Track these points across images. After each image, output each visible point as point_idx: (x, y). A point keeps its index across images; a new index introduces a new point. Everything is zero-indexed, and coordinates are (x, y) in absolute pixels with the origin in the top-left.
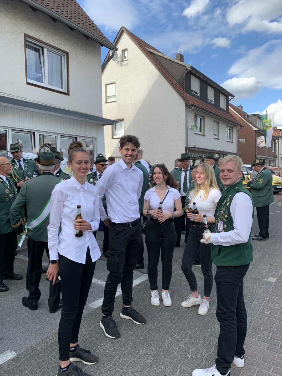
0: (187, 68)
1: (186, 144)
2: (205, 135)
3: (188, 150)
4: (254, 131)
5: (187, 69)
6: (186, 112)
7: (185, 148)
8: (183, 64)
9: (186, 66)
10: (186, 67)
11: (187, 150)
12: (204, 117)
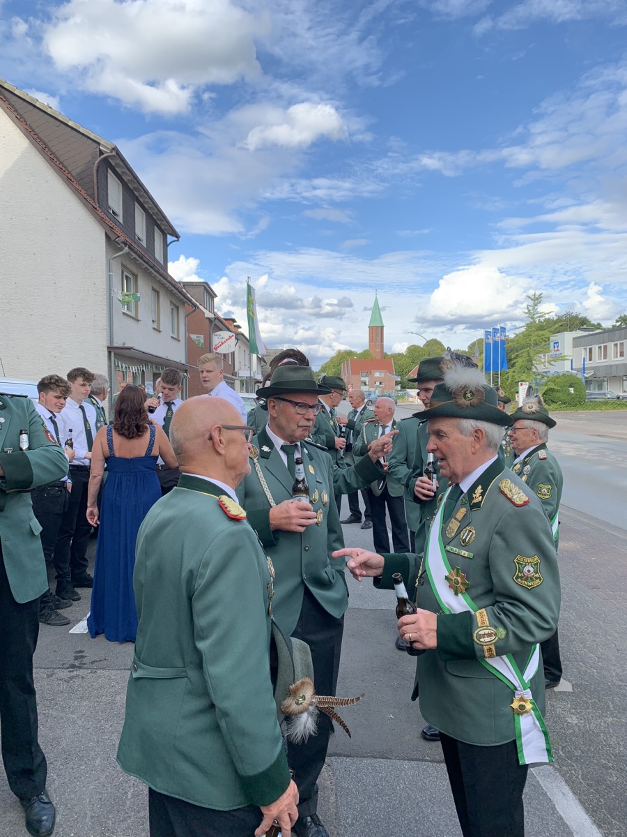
0: (101, 148)
1: (109, 339)
2: (139, 319)
3: (115, 354)
4: (207, 318)
5: (101, 153)
6: (107, 257)
7: (106, 349)
8: (91, 137)
9: (101, 143)
10: (99, 144)
11: (112, 354)
12: (136, 276)
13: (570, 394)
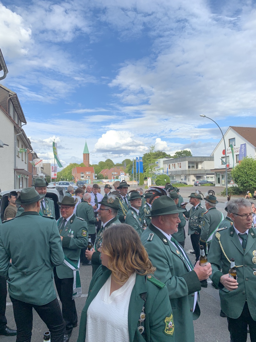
1: (15, 166)
2: (19, 157)
3: (16, 172)
5: (10, 95)
6: (14, 135)
7: (14, 170)
9: (10, 92)
13: (165, 181)
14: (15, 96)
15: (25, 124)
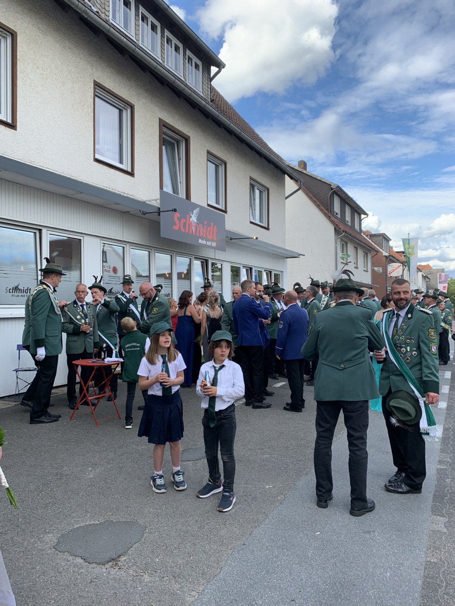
4: (384, 256)
5: (332, 189)
6: (335, 238)
8: (327, 183)
10: (331, 185)
12: (347, 243)
14: (338, 188)
15: (366, 216)
